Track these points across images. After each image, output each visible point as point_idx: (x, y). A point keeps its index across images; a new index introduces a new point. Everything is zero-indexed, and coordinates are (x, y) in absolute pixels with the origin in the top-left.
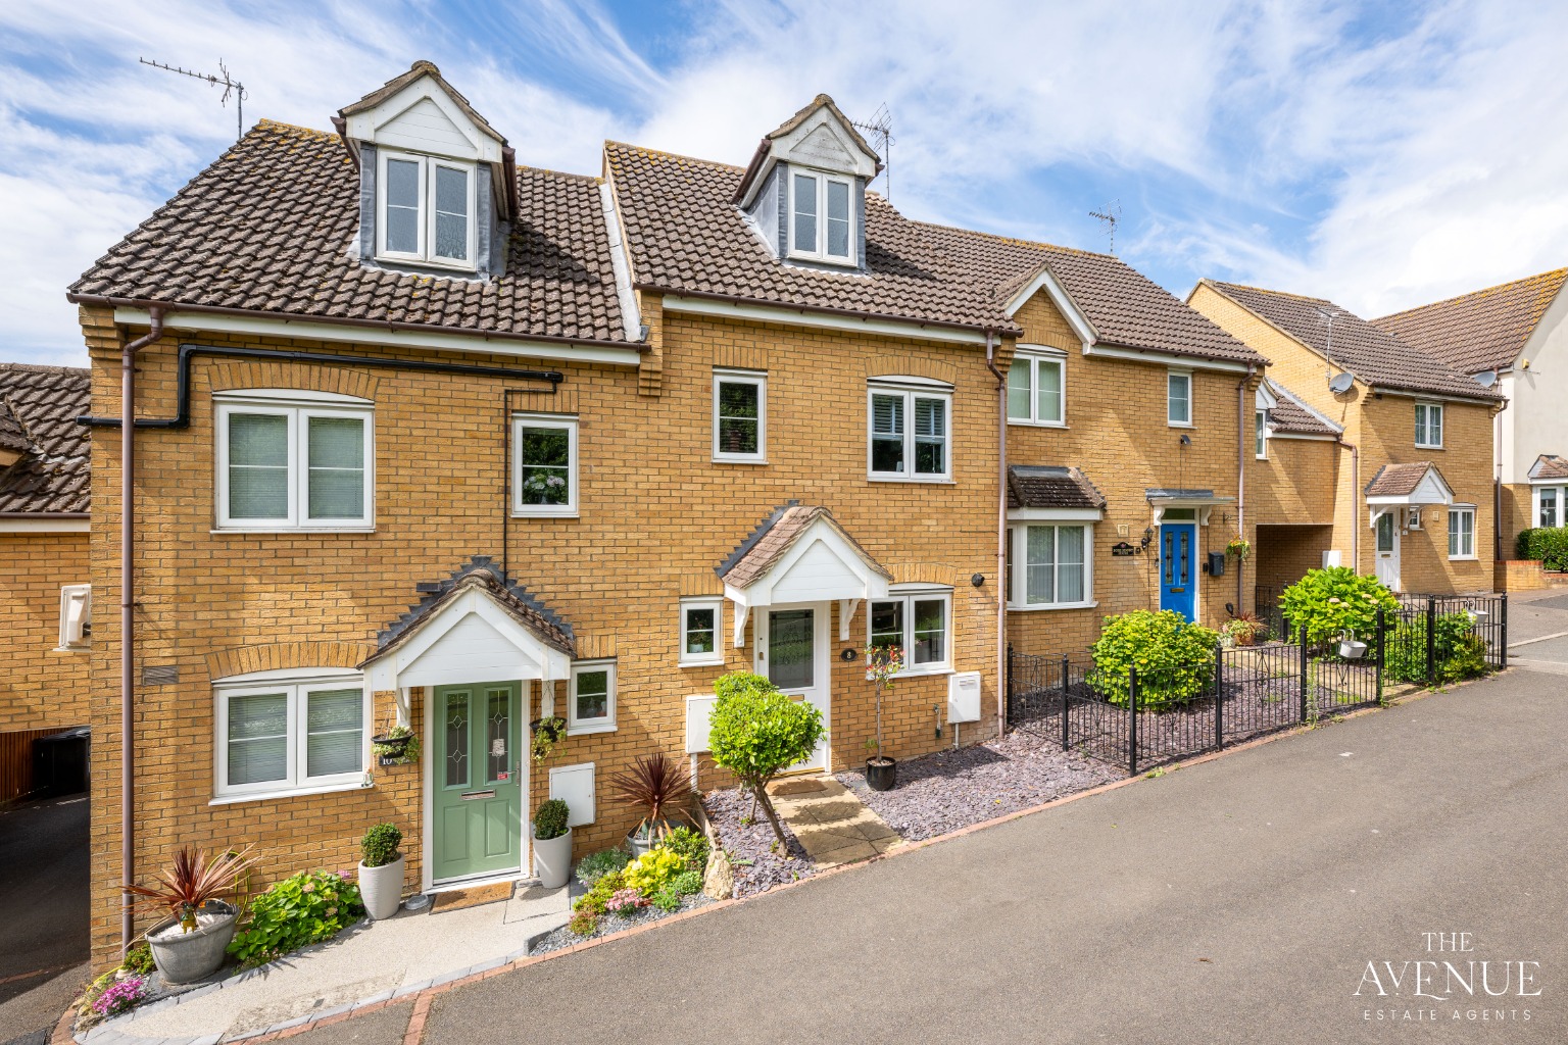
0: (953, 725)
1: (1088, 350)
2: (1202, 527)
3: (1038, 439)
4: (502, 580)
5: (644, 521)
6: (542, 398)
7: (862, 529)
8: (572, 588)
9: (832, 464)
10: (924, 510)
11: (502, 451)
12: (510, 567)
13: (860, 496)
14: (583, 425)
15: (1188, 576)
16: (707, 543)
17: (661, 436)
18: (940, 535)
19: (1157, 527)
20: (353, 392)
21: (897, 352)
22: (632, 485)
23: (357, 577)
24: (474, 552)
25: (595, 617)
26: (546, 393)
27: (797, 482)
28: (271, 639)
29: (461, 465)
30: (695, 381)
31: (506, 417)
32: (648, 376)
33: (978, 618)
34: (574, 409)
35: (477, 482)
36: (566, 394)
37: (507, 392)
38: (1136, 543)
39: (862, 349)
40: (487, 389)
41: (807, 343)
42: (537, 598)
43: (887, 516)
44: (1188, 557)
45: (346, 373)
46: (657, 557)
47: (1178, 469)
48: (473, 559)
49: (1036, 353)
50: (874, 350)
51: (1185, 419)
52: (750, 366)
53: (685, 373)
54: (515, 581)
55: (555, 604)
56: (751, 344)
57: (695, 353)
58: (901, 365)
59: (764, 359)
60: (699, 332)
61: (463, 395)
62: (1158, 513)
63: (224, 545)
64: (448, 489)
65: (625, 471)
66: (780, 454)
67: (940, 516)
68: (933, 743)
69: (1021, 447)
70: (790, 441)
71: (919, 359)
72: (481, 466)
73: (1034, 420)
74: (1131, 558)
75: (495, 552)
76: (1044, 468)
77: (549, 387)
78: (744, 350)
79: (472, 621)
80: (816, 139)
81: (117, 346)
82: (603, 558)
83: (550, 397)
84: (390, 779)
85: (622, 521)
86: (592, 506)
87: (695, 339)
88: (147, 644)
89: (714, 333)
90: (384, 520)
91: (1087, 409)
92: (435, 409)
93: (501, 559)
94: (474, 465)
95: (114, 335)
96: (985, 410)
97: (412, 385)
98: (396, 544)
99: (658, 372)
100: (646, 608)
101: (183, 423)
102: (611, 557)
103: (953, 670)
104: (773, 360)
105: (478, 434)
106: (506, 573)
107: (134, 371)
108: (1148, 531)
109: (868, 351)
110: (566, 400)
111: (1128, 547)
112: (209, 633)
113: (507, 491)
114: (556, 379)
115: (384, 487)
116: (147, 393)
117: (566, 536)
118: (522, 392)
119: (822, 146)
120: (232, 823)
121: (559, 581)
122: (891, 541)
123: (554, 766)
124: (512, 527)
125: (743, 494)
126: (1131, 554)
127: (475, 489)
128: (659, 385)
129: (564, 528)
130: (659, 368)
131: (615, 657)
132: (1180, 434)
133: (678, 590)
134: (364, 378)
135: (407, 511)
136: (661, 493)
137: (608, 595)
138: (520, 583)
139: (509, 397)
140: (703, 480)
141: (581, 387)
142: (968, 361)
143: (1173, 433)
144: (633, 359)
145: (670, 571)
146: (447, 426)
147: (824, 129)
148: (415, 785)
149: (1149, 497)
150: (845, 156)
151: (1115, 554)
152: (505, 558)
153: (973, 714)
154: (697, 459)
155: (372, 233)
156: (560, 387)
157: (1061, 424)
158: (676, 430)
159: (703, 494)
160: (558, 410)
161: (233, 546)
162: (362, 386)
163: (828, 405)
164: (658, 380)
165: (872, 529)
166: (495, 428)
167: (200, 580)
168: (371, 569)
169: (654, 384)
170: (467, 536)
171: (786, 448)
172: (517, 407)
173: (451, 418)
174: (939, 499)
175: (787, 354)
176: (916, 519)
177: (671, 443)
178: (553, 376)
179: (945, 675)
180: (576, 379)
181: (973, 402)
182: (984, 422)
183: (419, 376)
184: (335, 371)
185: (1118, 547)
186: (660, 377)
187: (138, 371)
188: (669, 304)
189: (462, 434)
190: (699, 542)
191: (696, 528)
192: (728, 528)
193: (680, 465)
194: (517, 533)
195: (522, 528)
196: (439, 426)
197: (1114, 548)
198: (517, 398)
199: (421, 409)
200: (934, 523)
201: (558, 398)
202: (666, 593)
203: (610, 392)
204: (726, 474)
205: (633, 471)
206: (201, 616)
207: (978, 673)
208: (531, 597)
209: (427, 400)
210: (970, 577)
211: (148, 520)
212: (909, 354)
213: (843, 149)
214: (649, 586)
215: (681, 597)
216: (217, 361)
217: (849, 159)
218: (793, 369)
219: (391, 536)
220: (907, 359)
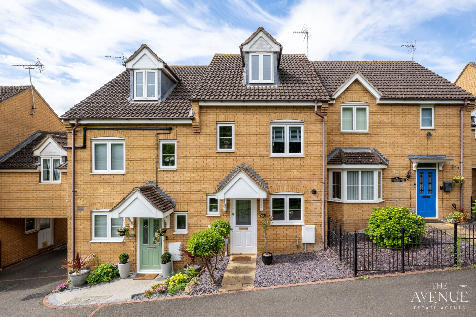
0: (304, 244)
1: (378, 101)
2: (439, 171)
3: (356, 137)
4: (156, 188)
5: (195, 171)
6: (167, 135)
7: (268, 173)
8: (175, 190)
9: (257, 151)
10: (292, 166)
11: (156, 151)
12: (158, 184)
13: (267, 162)
14: (178, 142)
15: (432, 191)
16: (215, 177)
17: (200, 144)
18: (298, 175)
19: (415, 171)
20: (120, 136)
21: (281, 111)
22: (192, 160)
23: (121, 186)
24: (149, 180)
25: (181, 199)
26: (168, 134)
27: (244, 158)
28: (102, 201)
29: (146, 155)
30: (211, 127)
31: (157, 141)
32: (195, 126)
33: (314, 206)
34: (175, 138)
35: (150, 160)
36: (173, 133)
37: (157, 134)
38: (404, 177)
39: (268, 111)
40: (152, 133)
41: (248, 111)
42: (166, 193)
43: (277, 169)
44: (432, 183)
45: (118, 131)
46: (199, 182)
47: (426, 146)
48: (149, 181)
49: (355, 105)
50: (272, 111)
51: (431, 125)
52: (229, 121)
53: (208, 125)
54: (160, 188)
55: (170, 195)
56: (229, 114)
57: (211, 118)
58: (283, 116)
59: (233, 118)
60: (212, 111)
61: (146, 136)
62: (414, 165)
63: (93, 177)
64: (143, 162)
65: (190, 155)
66: (239, 149)
67: (298, 168)
68: (296, 249)
69: (347, 141)
70: (242, 144)
71: (290, 113)
72: (151, 155)
73: (355, 130)
74: (401, 183)
75: (154, 179)
76: (358, 148)
77: (168, 132)
78: (227, 116)
79: (137, 200)
80: (258, 42)
81: (71, 129)
82: (184, 181)
83: (169, 135)
84: (129, 241)
85: (189, 171)
86: (180, 166)
87: (211, 114)
88: (78, 201)
89: (217, 111)
90: (128, 170)
91: (379, 125)
92: (140, 140)
93: (156, 181)
94: (149, 155)
95: (70, 126)
96: (317, 129)
97: (134, 134)
98: (130, 177)
99: (198, 125)
100: (196, 197)
101: (84, 147)
102: (186, 181)
103: (304, 224)
104: (236, 118)
105: (150, 146)
106: (157, 185)
107: (74, 135)
108: (409, 172)
109: (270, 112)
110: (173, 135)
111: (399, 178)
112: (90, 199)
113: (157, 162)
114: (171, 129)
115: (127, 162)
116: (78, 140)
117: (173, 175)
118: (161, 134)
119: (261, 44)
120: (95, 247)
121: (171, 188)
122: (279, 177)
123: (170, 242)
124: (159, 172)
125: (226, 162)
126: (401, 181)
127: (149, 162)
128: (199, 129)
129: (172, 173)
130: (198, 124)
131: (187, 211)
132: (426, 132)
133: (206, 192)
134: (123, 132)
135: (133, 168)
136: (200, 162)
137: (185, 193)
138: (161, 189)
139: (158, 135)
140: (213, 158)
141: (177, 131)
142: (309, 112)
143: (423, 132)
144: (190, 122)
145: (203, 186)
146: (142, 144)
147: (261, 39)
148: (135, 243)
149: (410, 158)
150: (269, 46)
151: (393, 181)
152: (157, 181)
153: (312, 241)
154: (212, 151)
155: (133, 93)
156: (172, 131)
157: (367, 131)
158: (205, 142)
159: (214, 162)
160: (171, 138)
161: (95, 177)
162: (122, 135)
163: (255, 131)
164: (198, 128)
165: (272, 173)
166: (154, 144)
167: (88, 186)
168: (124, 183)
169: (197, 129)
170: (148, 175)
171: (241, 146)
172: (160, 138)
173: (143, 142)
174: (298, 162)
175: (241, 116)
176: (289, 170)
177: (204, 147)
178: (170, 128)
179: (301, 226)
180: (176, 129)
181: (312, 127)
182: (317, 134)
183: (135, 131)
184: (116, 131)
185: (395, 178)
186: (198, 126)
187: (76, 135)
188: (201, 104)
189: (146, 147)
190: (212, 177)
191: (211, 173)
192: (221, 173)
193: (206, 153)
194: (160, 174)
195: (162, 172)
196: (140, 144)
197: (392, 179)
198: (160, 135)
199: (136, 140)
200: (296, 171)
201: (171, 135)
202: (202, 193)
203: (185, 132)
204: (221, 155)
205: (192, 155)
206: (88, 194)
207: (314, 226)
208: (164, 193)
209: (138, 138)
210: (311, 191)
211: (78, 171)
212: (286, 112)
213: (268, 44)
214: (197, 190)
215: (207, 194)
216: (91, 131)
217: (270, 47)
218: (243, 120)
219: (129, 175)
220: (285, 114)
